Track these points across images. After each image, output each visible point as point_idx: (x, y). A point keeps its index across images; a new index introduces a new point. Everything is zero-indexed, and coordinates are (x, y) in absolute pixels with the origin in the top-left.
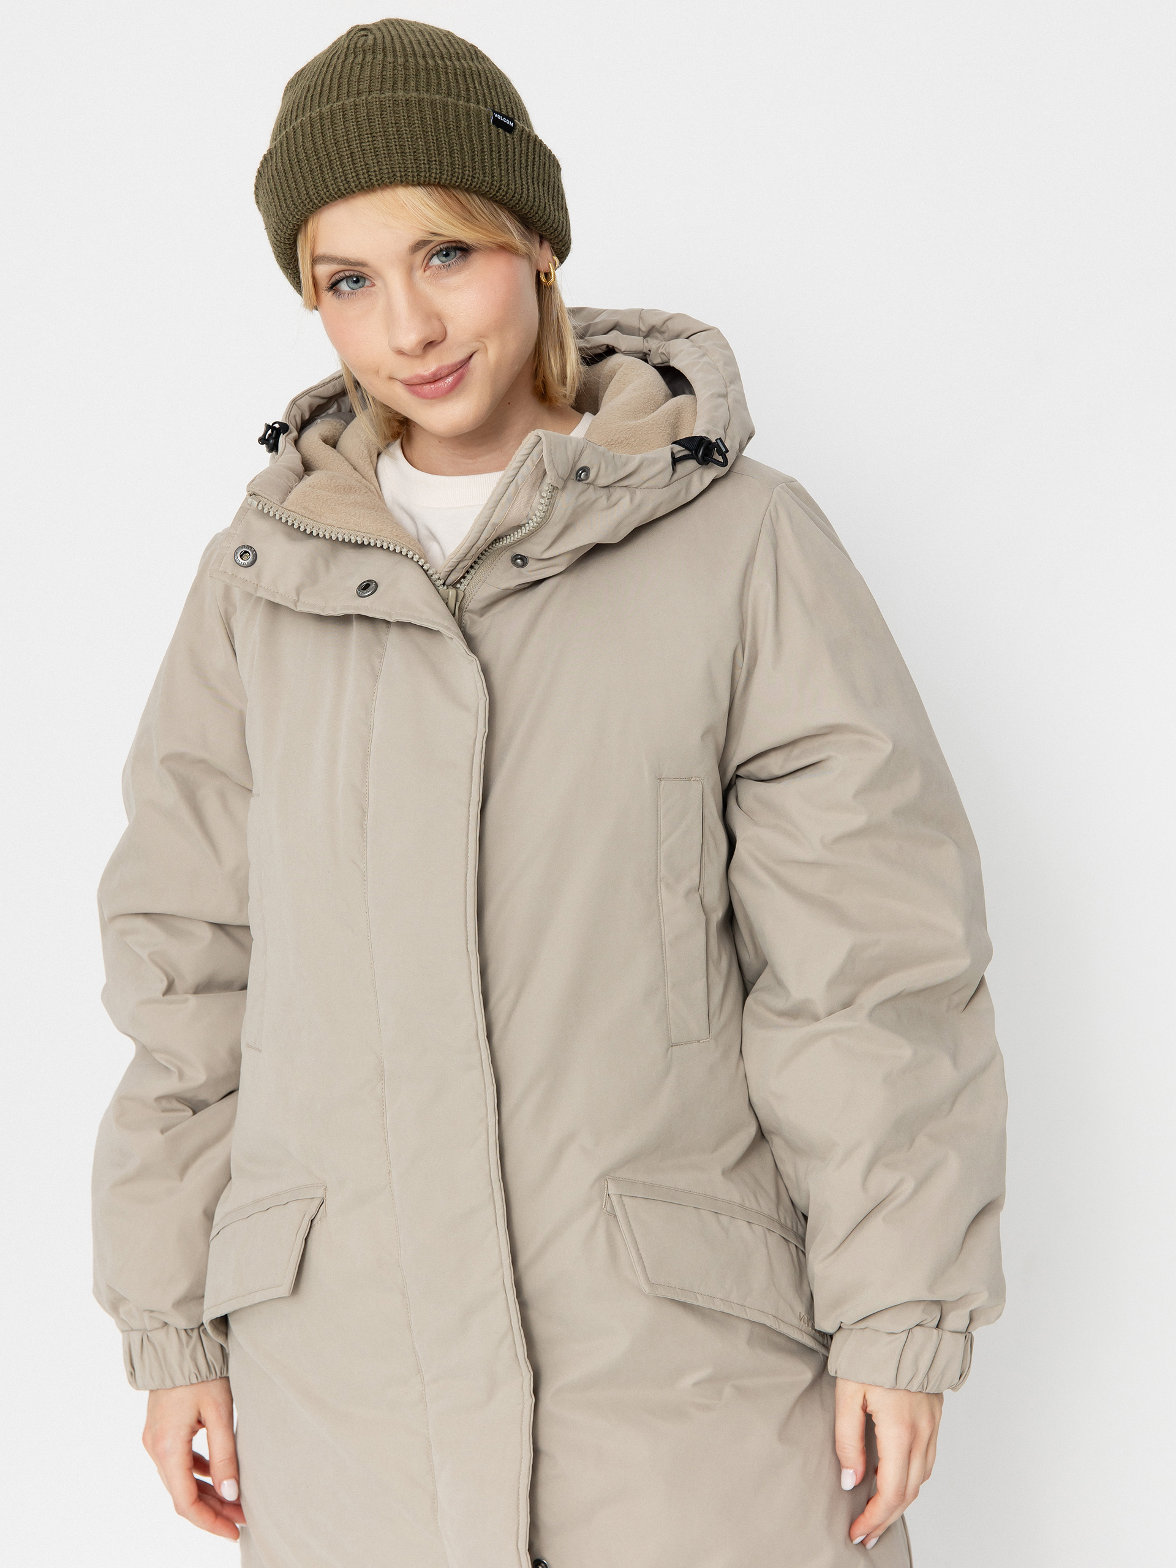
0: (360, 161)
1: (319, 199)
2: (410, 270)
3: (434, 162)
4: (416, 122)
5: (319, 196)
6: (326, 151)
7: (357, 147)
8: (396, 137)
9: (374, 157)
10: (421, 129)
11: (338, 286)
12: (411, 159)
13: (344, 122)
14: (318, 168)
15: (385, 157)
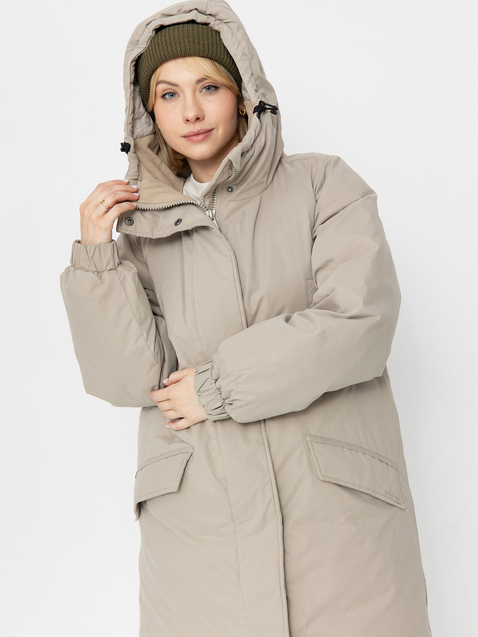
0: (183, 45)
1: (165, 57)
2: (194, 91)
3: (210, 49)
4: (205, 35)
5: (165, 56)
6: (170, 41)
7: (182, 40)
8: (197, 38)
9: (188, 44)
10: (206, 37)
11: (165, 96)
12: (202, 47)
13: (178, 31)
14: (166, 46)
15: (192, 44)
